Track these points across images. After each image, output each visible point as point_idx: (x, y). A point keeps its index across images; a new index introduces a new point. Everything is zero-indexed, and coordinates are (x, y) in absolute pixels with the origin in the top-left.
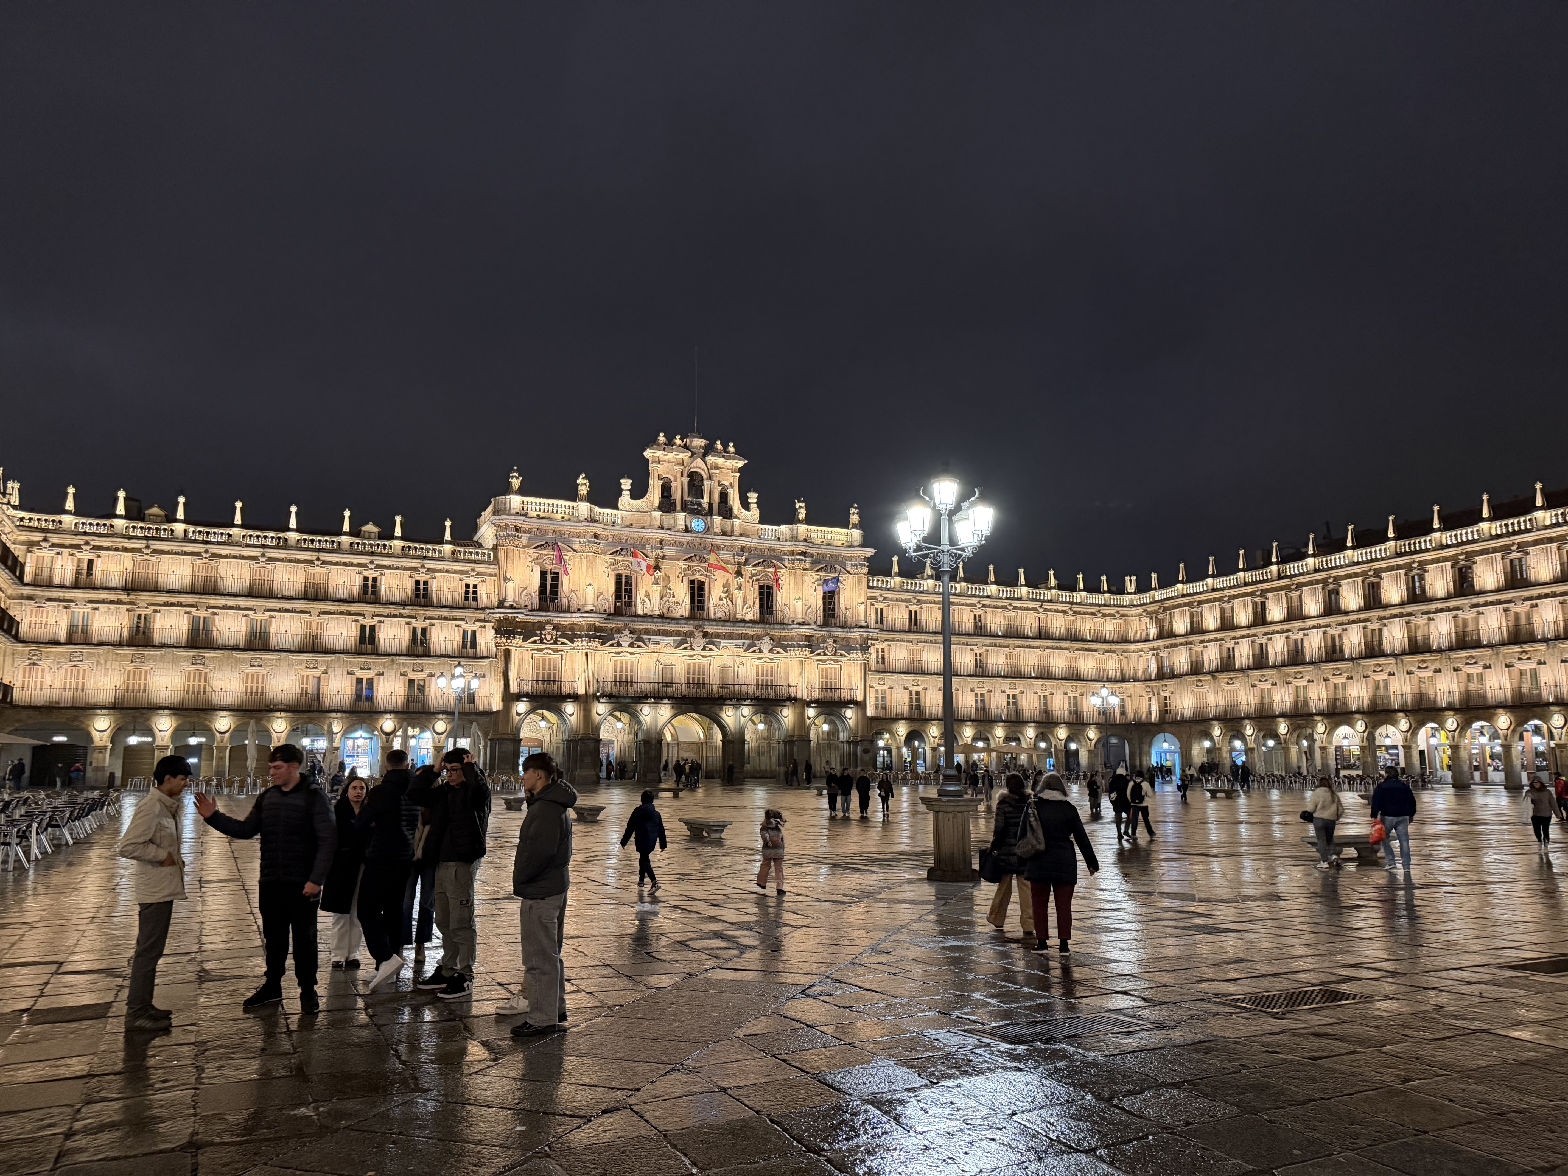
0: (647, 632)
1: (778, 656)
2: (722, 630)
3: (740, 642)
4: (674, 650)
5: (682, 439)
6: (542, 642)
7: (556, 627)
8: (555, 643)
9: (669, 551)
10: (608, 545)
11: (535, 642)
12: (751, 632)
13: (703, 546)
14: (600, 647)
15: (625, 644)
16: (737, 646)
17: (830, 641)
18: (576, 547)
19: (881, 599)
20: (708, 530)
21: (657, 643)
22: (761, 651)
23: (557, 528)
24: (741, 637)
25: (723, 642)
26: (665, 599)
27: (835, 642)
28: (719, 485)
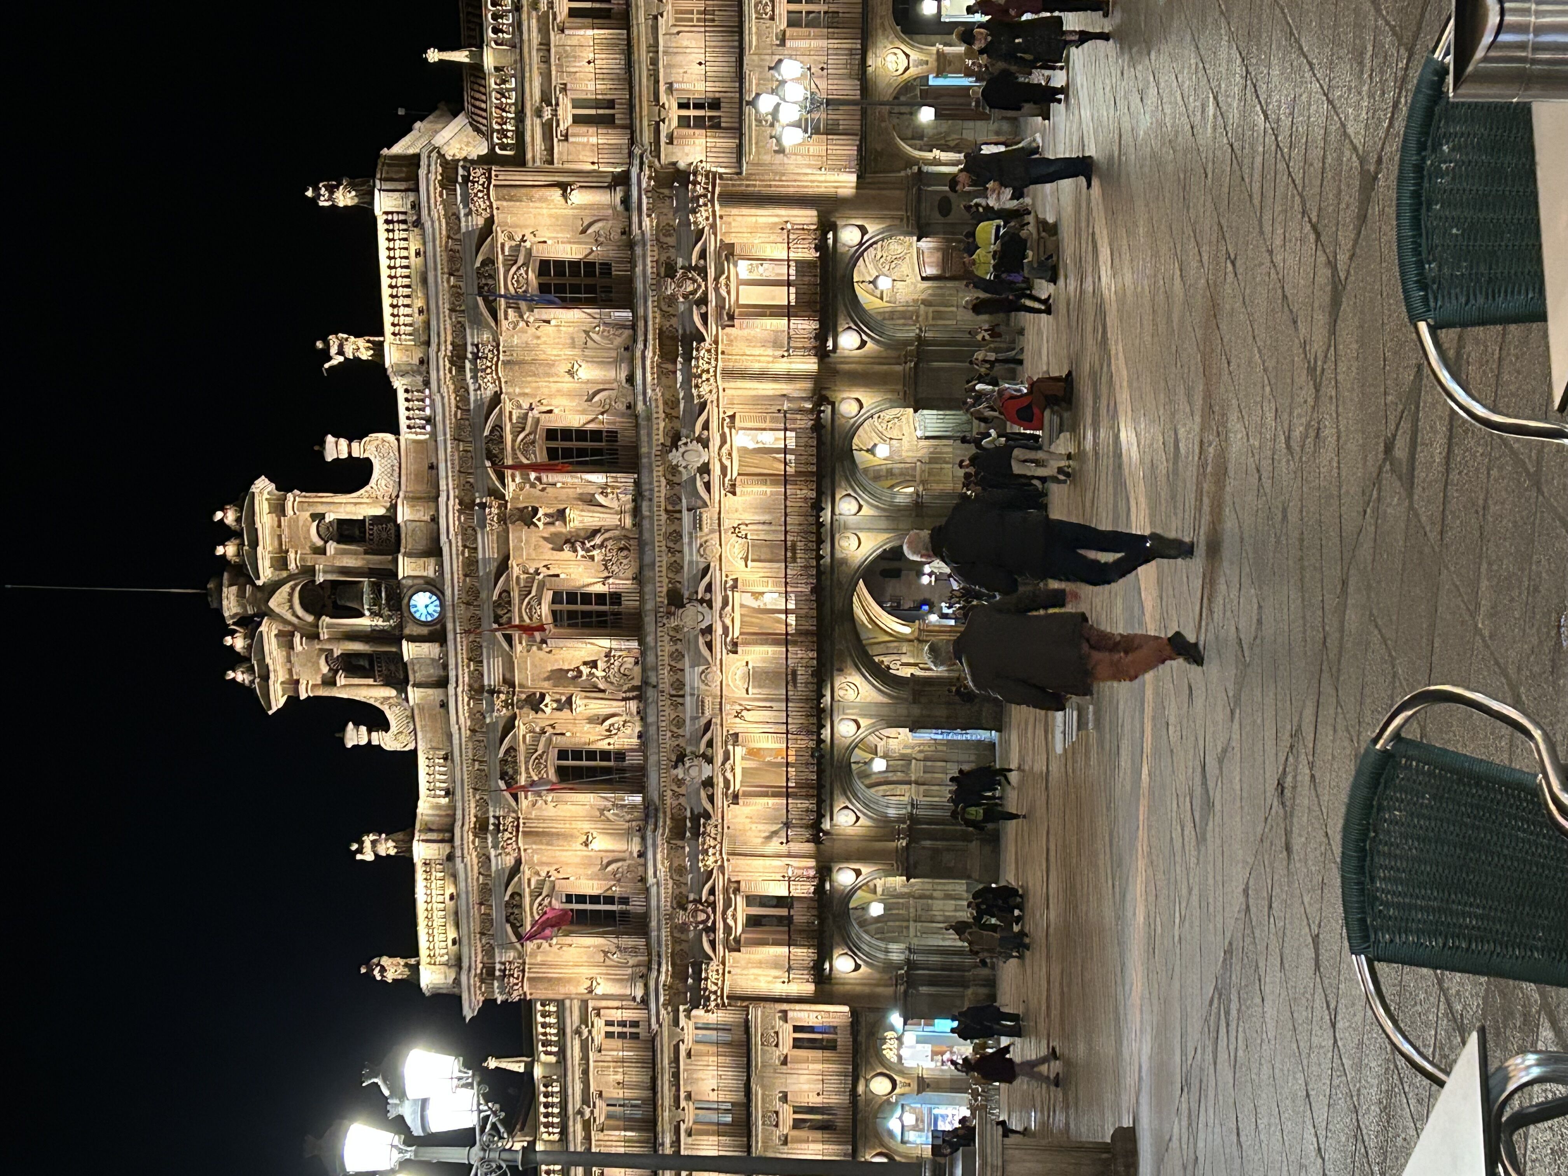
0: (679, 723)
1: (714, 425)
2: (663, 560)
3: (686, 517)
4: (716, 669)
5: (232, 633)
6: (713, 929)
7: (680, 903)
8: (713, 905)
9: (493, 675)
10: (498, 802)
11: (713, 944)
12: (661, 491)
13: (472, 596)
14: (715, 819)
15: (707, 771)
16: (697, 524)
17: (670, 288)
18: (509, 861)
19: (547, 113)
20: (434, 586)
21: (700, 704)
22: (705, 469)
23: (474, 898)
24: (674, 515)
25: (690, 556)
26: (601, 686)
27: (670, 271)
28: (322, 551)
